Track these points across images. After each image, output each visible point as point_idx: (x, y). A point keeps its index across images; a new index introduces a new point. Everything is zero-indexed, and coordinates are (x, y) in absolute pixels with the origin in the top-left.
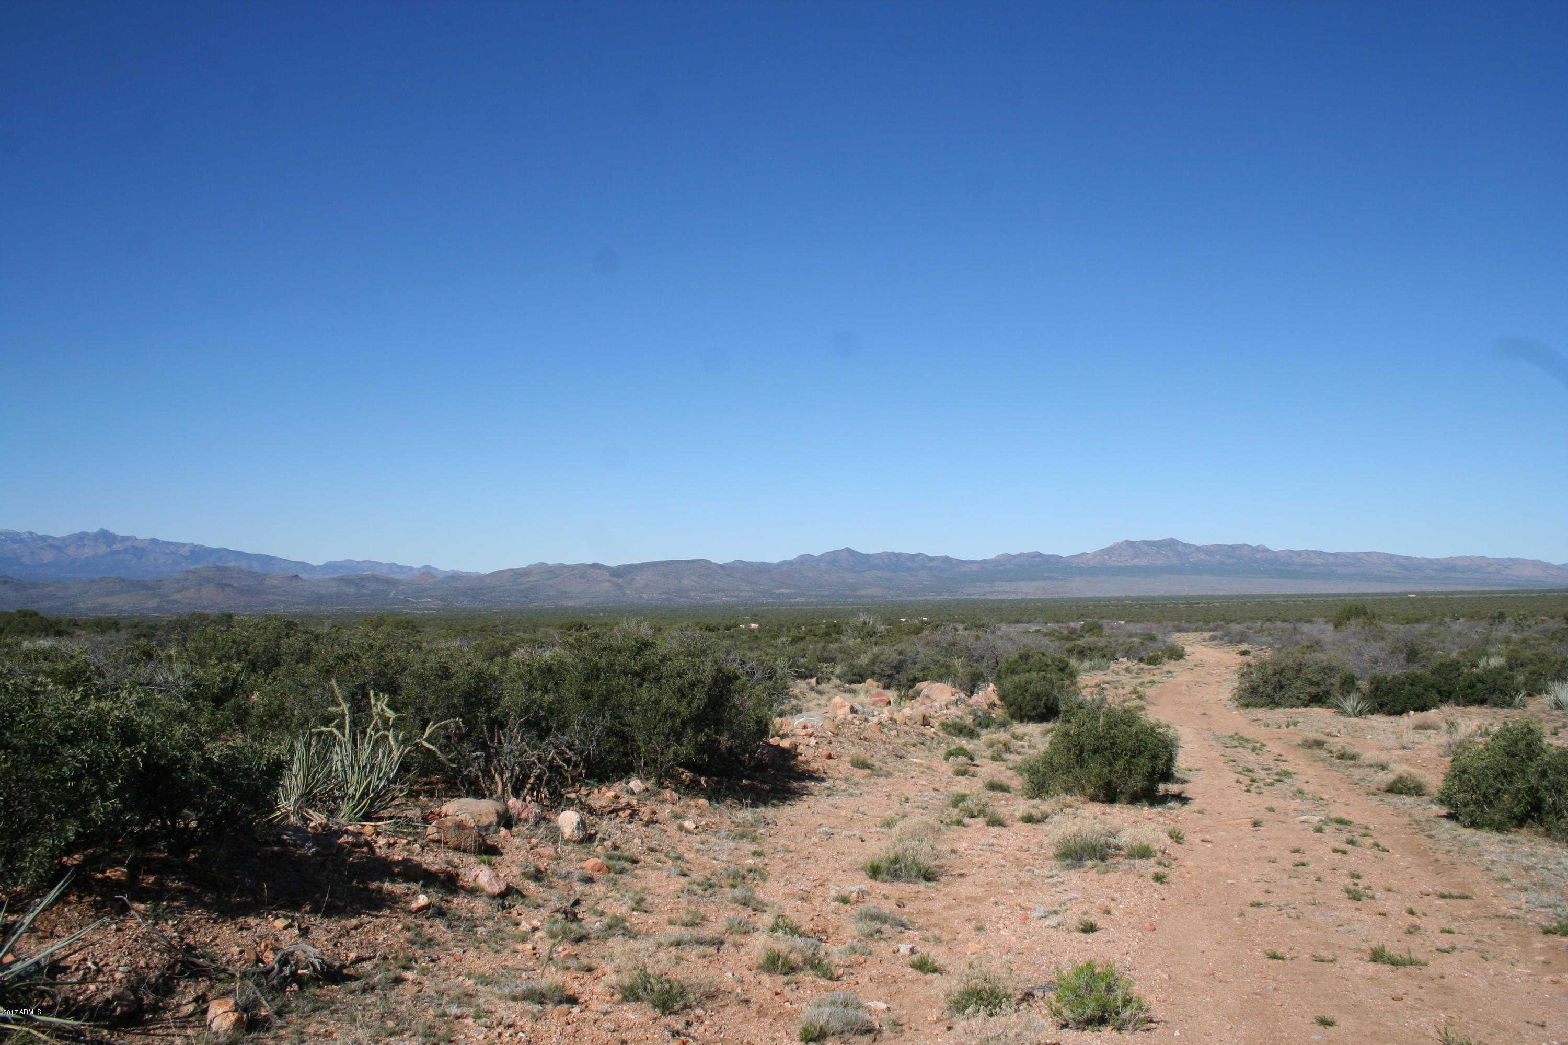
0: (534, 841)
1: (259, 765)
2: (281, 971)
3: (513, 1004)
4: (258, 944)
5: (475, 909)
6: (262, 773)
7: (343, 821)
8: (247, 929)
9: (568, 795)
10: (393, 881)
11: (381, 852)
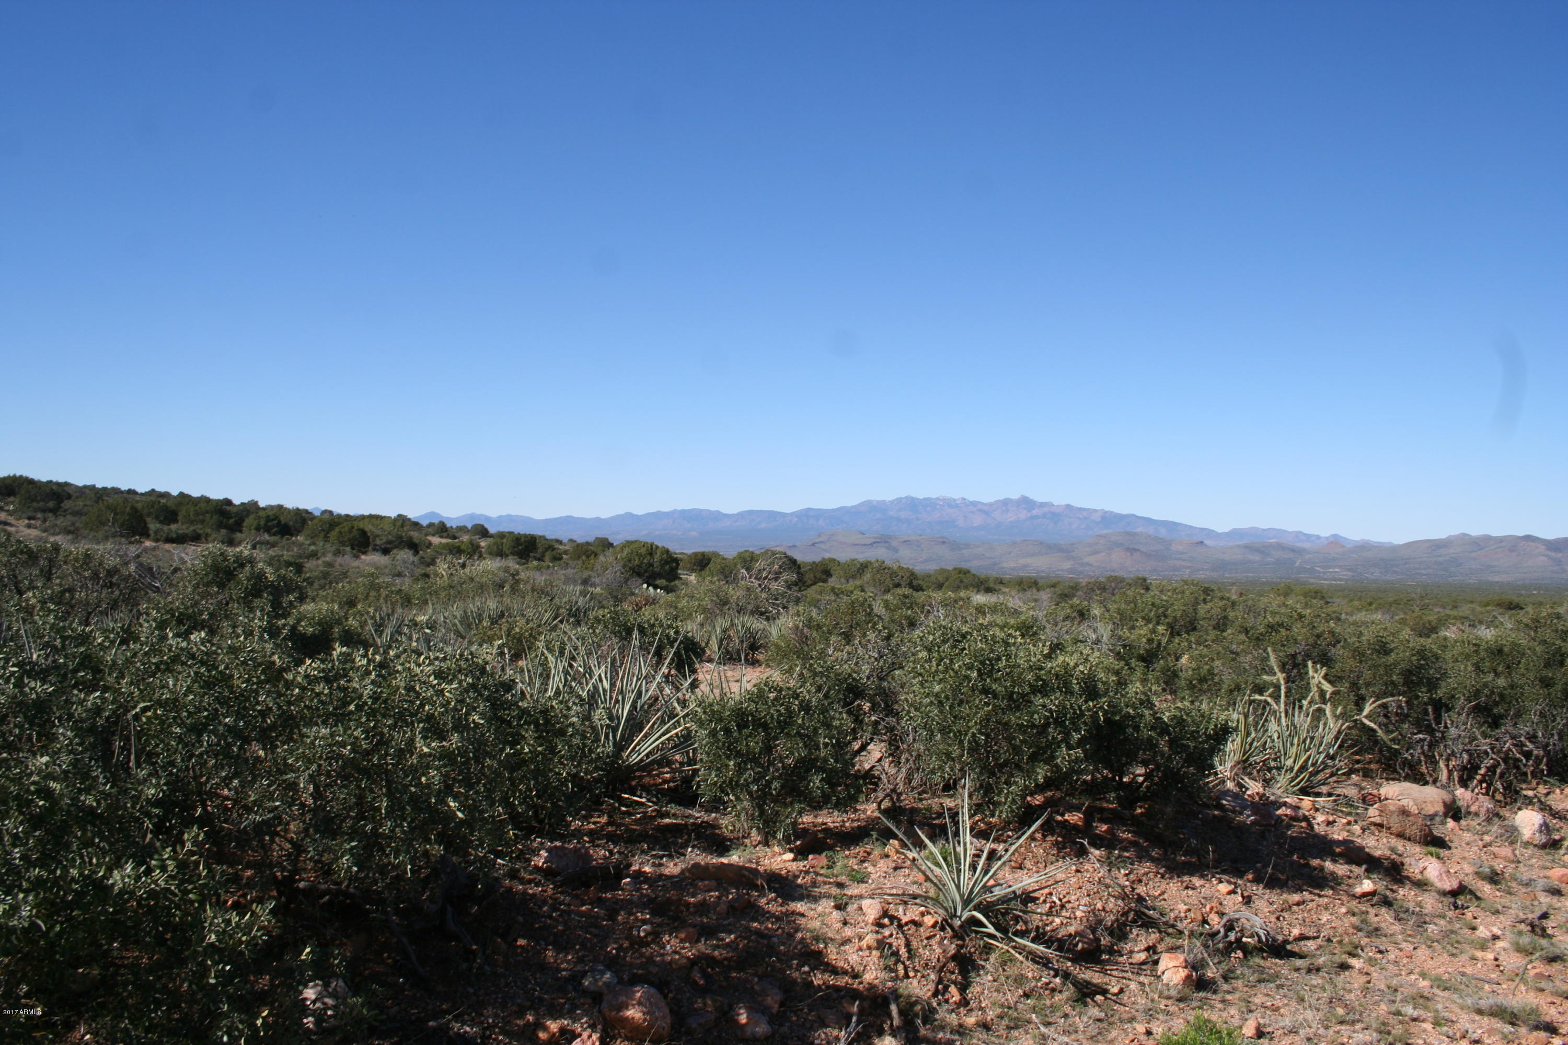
0: (1487, 838)
1: (1207, 729)
2: (1226, 936)
3: (1477, 1018)
4: (1204, 906)
5: (1423, 903)
6: (1209, 737)
7: (1279, 792)
8: (1193, 889)
9: (1525, 792)
10: (1334, 861)
11: (1320, 829)
